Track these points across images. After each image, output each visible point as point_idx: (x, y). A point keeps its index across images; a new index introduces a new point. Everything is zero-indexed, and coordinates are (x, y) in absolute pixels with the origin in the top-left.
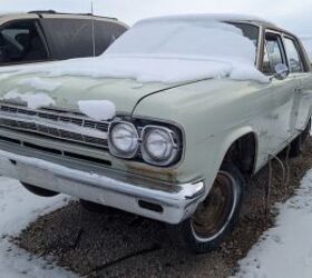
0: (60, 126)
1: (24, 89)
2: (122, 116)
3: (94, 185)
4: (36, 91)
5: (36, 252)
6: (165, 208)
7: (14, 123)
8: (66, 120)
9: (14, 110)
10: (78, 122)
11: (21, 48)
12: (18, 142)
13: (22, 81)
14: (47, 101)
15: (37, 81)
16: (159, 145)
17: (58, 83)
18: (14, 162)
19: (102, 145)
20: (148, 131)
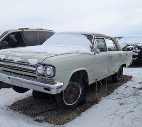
0: (23, 67)
1: (13, 56)
2: (40, 63)
3: (32, 84)
4: (17, 57)
5: (16, 110)
6: (51, 90)
7: (10, 66)
8: (25, 65)
9: (10, 62)
10: (28, 65)
11: (16, 41)
12: (11, 72)
13: (13, 54)
14: (19, 59)
15: (17, 54)
16: (49, 71)
17: (23, 54)
18: (9, 78)
19: (34, 72)
20: (46, 67)
